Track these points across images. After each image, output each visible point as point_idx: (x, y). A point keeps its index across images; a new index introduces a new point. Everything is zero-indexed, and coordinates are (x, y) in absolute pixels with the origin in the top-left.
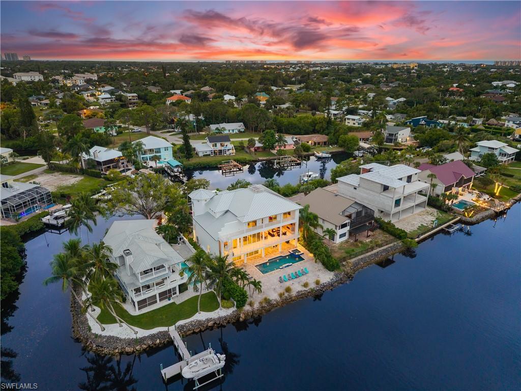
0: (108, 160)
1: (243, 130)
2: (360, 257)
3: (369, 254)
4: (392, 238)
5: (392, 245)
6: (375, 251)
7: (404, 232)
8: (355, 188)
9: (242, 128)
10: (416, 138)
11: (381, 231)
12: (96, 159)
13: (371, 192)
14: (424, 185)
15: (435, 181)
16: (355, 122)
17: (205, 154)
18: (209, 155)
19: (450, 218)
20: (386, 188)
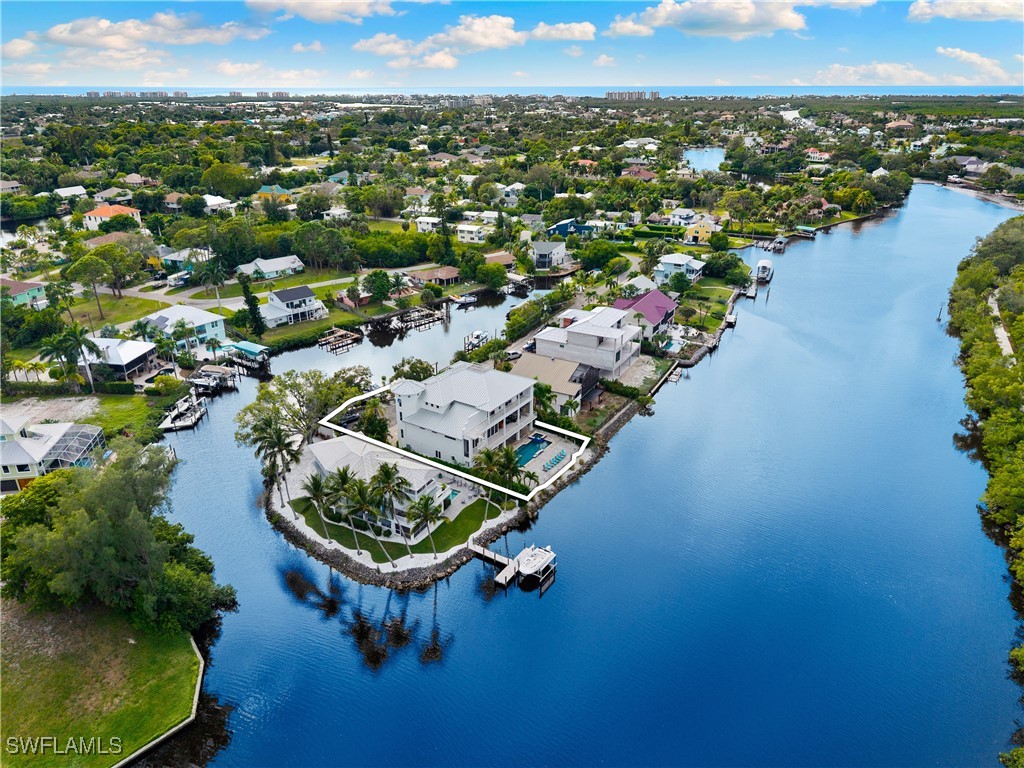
0: (132, 362)
1: (301, 269)
2: (605, 427)
3: (612, 421)
4: (625, 400)
5: (628, 406)
6: (616, 417)
7: (635, 389)
8: (562, 346)
9: (298, 264)
10: (575, 257)
11: (609, 394)
12: (111, 363)
13: (585, 348)
14: (635, 330)
15: (643, 321)
16: (472, 236)
17: (280, 322)
18: (287, 323)
19: (669, 363)
20: (601, 340)
